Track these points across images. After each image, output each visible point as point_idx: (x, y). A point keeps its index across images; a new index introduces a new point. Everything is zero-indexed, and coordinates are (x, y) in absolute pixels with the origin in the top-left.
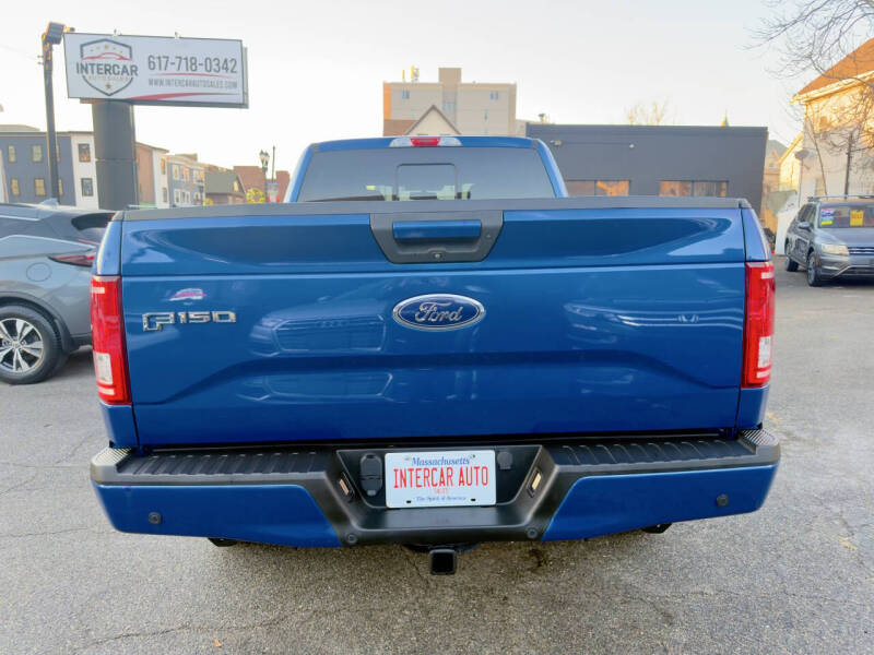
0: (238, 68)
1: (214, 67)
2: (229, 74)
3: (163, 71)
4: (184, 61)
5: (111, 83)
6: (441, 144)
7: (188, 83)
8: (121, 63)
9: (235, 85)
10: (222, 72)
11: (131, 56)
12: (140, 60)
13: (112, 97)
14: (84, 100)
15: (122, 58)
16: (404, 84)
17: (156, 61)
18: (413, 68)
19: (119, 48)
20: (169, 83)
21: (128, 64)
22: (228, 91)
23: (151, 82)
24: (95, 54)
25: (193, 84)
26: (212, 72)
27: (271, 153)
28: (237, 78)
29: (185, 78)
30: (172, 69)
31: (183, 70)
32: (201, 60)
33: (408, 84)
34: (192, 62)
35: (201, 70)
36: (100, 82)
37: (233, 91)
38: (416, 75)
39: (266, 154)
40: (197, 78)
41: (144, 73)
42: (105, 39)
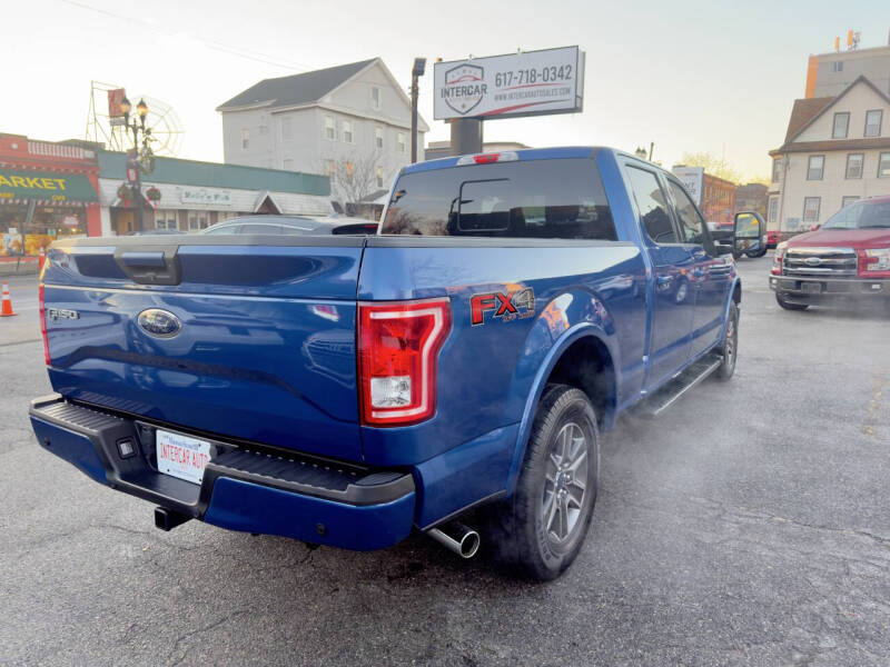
0: (573, 74)
1: (551, 75)
2: (564, 81)
3: (507, 87)
4: (525, 75)
5: (466, 103)
6: (500, 159)
7: (528, 95)
8: (474, 84)
9: (568, 91)
10: (559, 79)
11: (483, 76)
12: (489, 80)
13: (467, 115)
14: (447, 121)
15: (476, 79)
16: (839, 54)
17: (502, 78)
18: (851, 33)
19: (474, 70)
20: (511, 97)
21: (479, 83)
22: (562, 97)
23: (496, 98)
24: (456, 78)
25: (532, 95)
26: (549, 81)
27: (648, 151)
28: (570, 84)
29: (525, 90)
30: (515, 83)
31: (524, 82)
32: (539, 71)
33: (845, 53)
34: (532, 74)
35: (539, 80)
36: (458, 102)
37: (567, 97)
38: (854, 41)
39: (644, 152)
40: (534, 89)
41: (492, 89)
42: (464, 64)
